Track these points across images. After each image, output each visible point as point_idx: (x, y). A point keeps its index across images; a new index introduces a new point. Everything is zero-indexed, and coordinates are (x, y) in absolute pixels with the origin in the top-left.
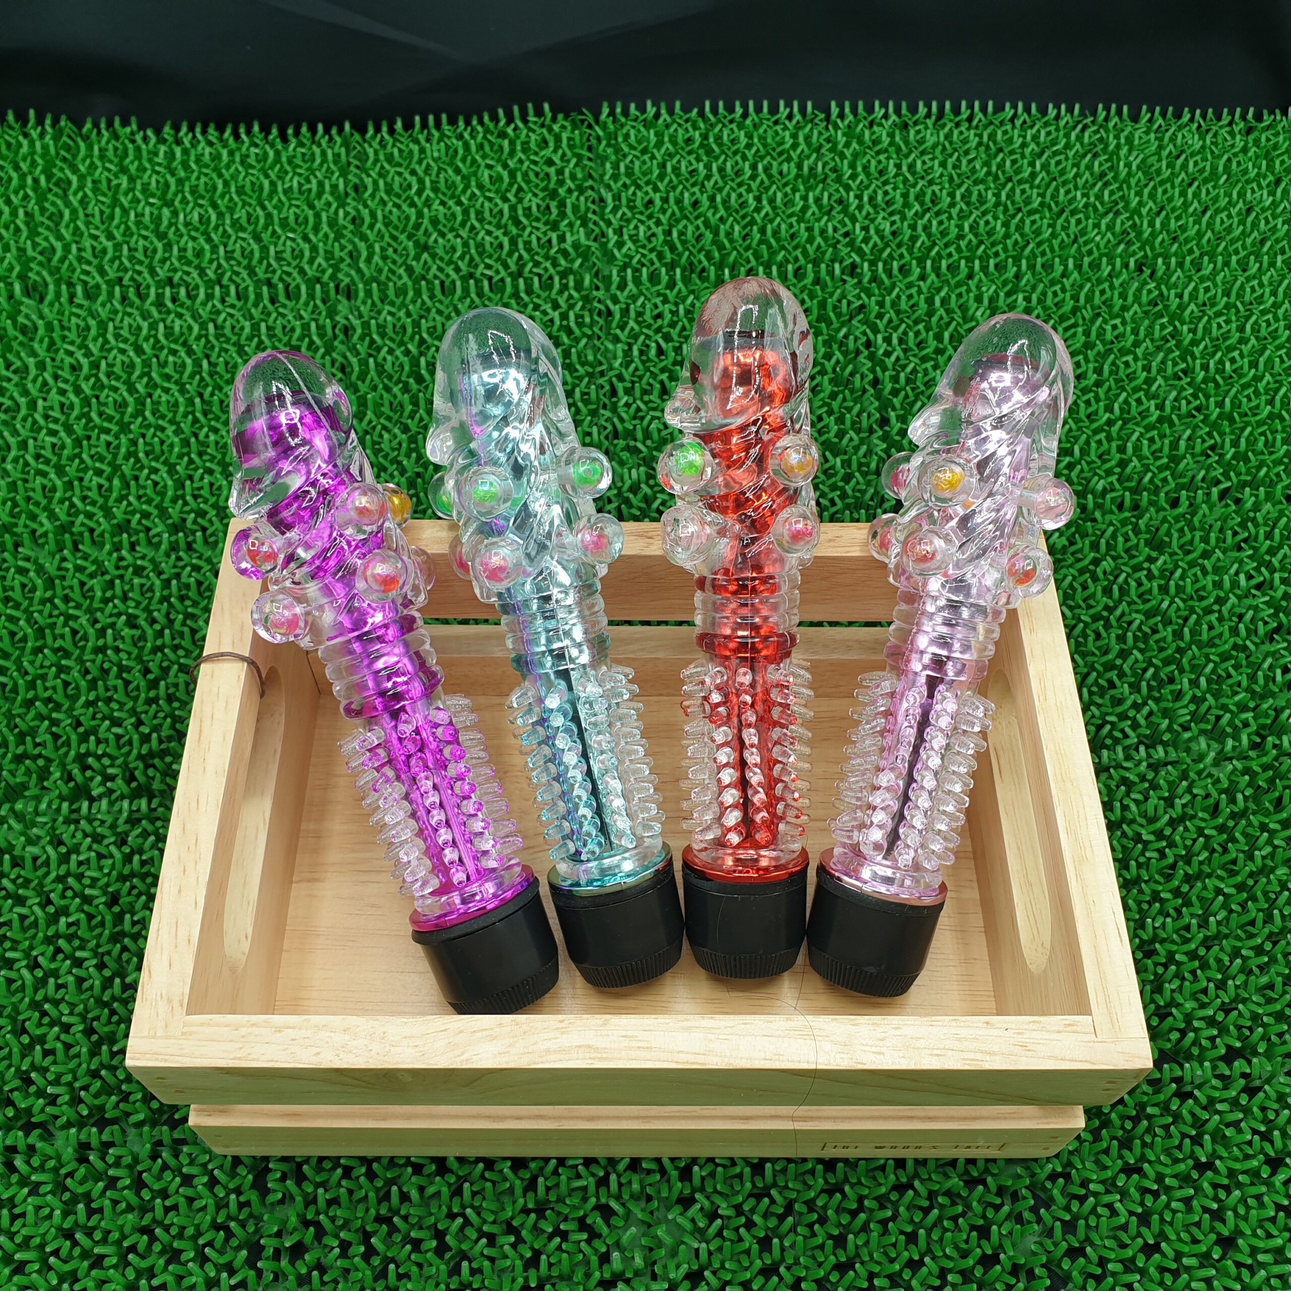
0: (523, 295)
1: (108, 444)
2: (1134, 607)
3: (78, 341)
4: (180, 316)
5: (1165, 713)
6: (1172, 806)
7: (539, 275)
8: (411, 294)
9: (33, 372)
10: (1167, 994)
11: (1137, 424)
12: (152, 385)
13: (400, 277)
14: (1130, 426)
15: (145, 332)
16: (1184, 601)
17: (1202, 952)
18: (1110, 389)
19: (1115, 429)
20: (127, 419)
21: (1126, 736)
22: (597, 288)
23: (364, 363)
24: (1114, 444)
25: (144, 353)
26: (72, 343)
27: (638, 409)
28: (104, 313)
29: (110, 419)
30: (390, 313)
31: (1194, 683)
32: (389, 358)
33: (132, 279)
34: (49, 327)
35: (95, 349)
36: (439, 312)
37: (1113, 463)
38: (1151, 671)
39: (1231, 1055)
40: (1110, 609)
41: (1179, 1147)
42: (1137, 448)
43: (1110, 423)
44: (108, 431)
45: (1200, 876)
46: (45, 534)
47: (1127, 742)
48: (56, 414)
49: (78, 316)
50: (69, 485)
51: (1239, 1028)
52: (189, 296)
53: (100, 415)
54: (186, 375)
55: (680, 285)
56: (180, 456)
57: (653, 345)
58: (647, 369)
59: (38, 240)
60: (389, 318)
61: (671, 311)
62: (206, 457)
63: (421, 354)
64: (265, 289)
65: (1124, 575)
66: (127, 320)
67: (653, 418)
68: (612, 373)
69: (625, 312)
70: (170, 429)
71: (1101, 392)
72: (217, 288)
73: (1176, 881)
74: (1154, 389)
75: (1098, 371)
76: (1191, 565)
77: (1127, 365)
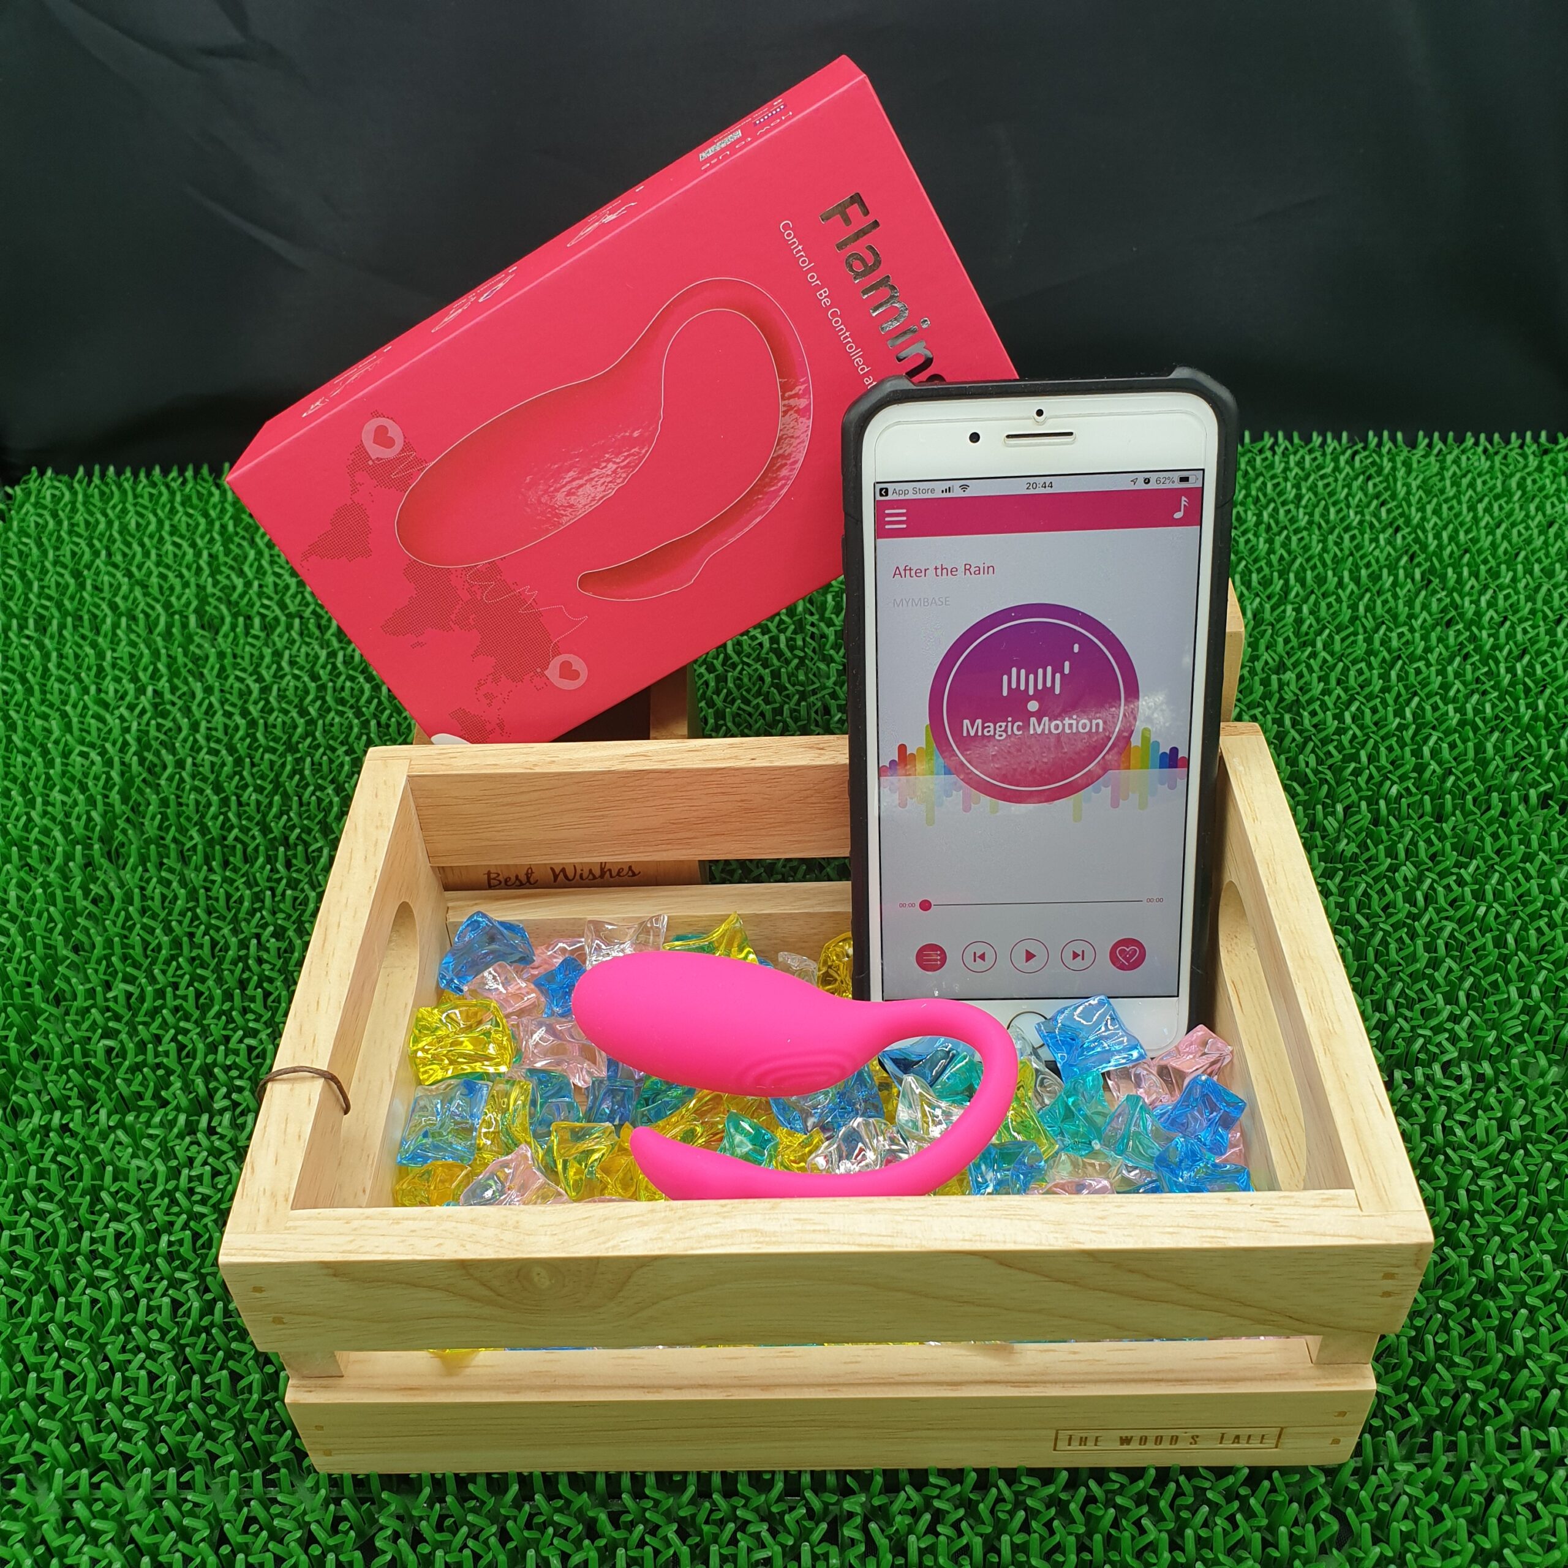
1: (272, 763)
2: (1443, 915)
3: (250, 669)
5: (1493, 1025)
6: (1509, 1128)
9: (199, 695)
10: (1519, 1344)
11: (1434, 729)
12: (325, 708)
14: (1425, 730)
15: (322, 659)
16: (1504, 906)
17: (1560, 1294)
19: (1408, 735)
21: (1443, 1051)
22: (811, 613)
24: (1407, 749)
25: (320, 679)
26: (244, 670)
28: (280, 645)
29: (276, 740)
34: (222, 656)
35: (267, 676)
37: (1408, 768)
38: (1470, 980)
40: (1414, 917)
42: (1434, 753)
43: (1401, 727)
45: (1550, 1207)
46: (194, 848)
47: (1446, 1058)
48: (219, 734)
49: (253, 646)
50: (225, 802)
53: (267, 735)
54: (364, 699)
59: (219, 577)
65: (1429, 881)
66: (304, 649)
68: (824, 692)
70: (341, 748)
71: (1389, 698)
73: (1519, 1213)
74: (1452, 693)
75: (1385, 677)
76: (1510, 869)
77: (1418, 671)
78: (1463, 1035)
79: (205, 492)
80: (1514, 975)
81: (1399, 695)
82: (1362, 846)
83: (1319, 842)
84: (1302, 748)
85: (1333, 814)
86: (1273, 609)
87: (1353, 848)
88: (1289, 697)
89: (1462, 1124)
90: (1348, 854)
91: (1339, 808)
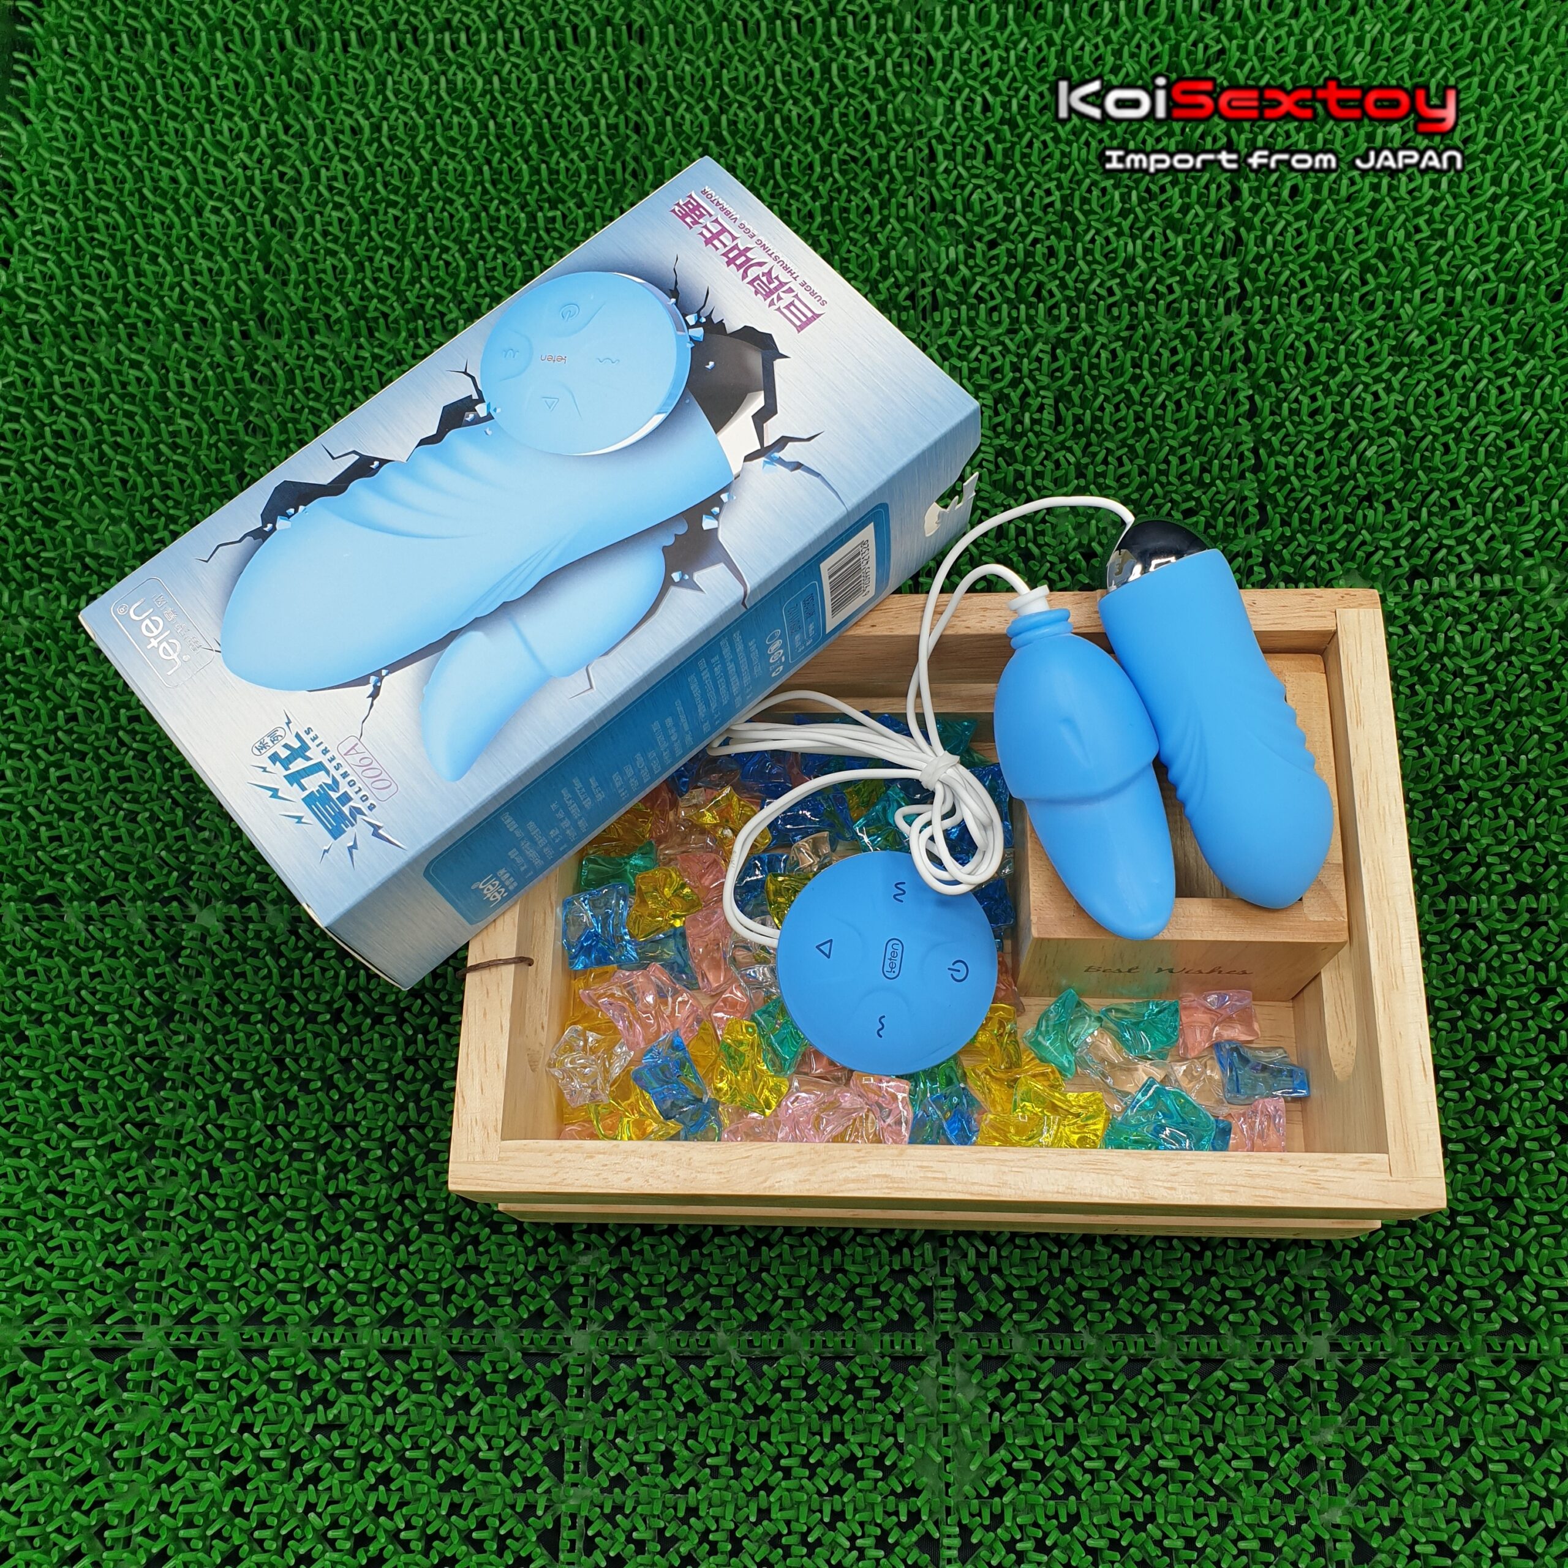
0: (835, 38)
1: (396, 219)
2: (1491, 418)
3: (357, 99)
4: (461, 67)
5: (1509, 539)
6: (1500, 640)
7: (852, 13)
8: (711, 38)
9: (313, 136)
10: (1465, 830)
11: (1527, 200)
12: (437, 150)
13: (699, 18)
14: (1517, 202)
15: (426, 87)
16: (1548, 412)
17: (1507, 789)
18: (1501, 155)
19: (1499, 207)
20: (413, 191)
21: (1462, 561)
22: (918, 31)
23: (660, 123)
24: (1495, 226)
25: (426, 113)
26: (351, 102)
27: (960, 176)
28: (381, 67)
29: (396, 190)
30: (688, 62)
31: (1546, 506)
32: (688, 116)
33: (408, 22)
34: (326, 84)
35: (374, 108)
36: (742, 60)
37: (1491, 248)
38: (1500, 490)
39: (1522, 889)
40: (1464, 420)
41: (1454, 973)
42: (1522, 230)
43: (1495, 198)
44: (394, 204)
45: (1519, 712)
46: (339, 321)
47: (1462, 568)
48: (339, 185)
49: (354, 69)
50: (360, 267)
51: (1533, 865)
52: (469, 42)
53: (386, 185)
54: (472, 138)
55: (1012, 26)
56: (471, 233)
57: (979, 99)
58: (971, 129)
60: (687, 68)
61: (1001, 59)
62: (498, 234)
63: (722, 111)
64: (551, 32)
65: (1485, 382)
66: (407, 74)
67: (977, 187)
68: (931, 134)
69: (948, 60)
70: (460, 202)
71: (1490, 160)
72: (500, 33)
77: (1526, 125)
80: (1540, 488)
82: (1432, 341)
84: (1393, 221)
87: (1423, 340)
89: (1463, 634)
90: (1417, 346)
91: (1417, 293)
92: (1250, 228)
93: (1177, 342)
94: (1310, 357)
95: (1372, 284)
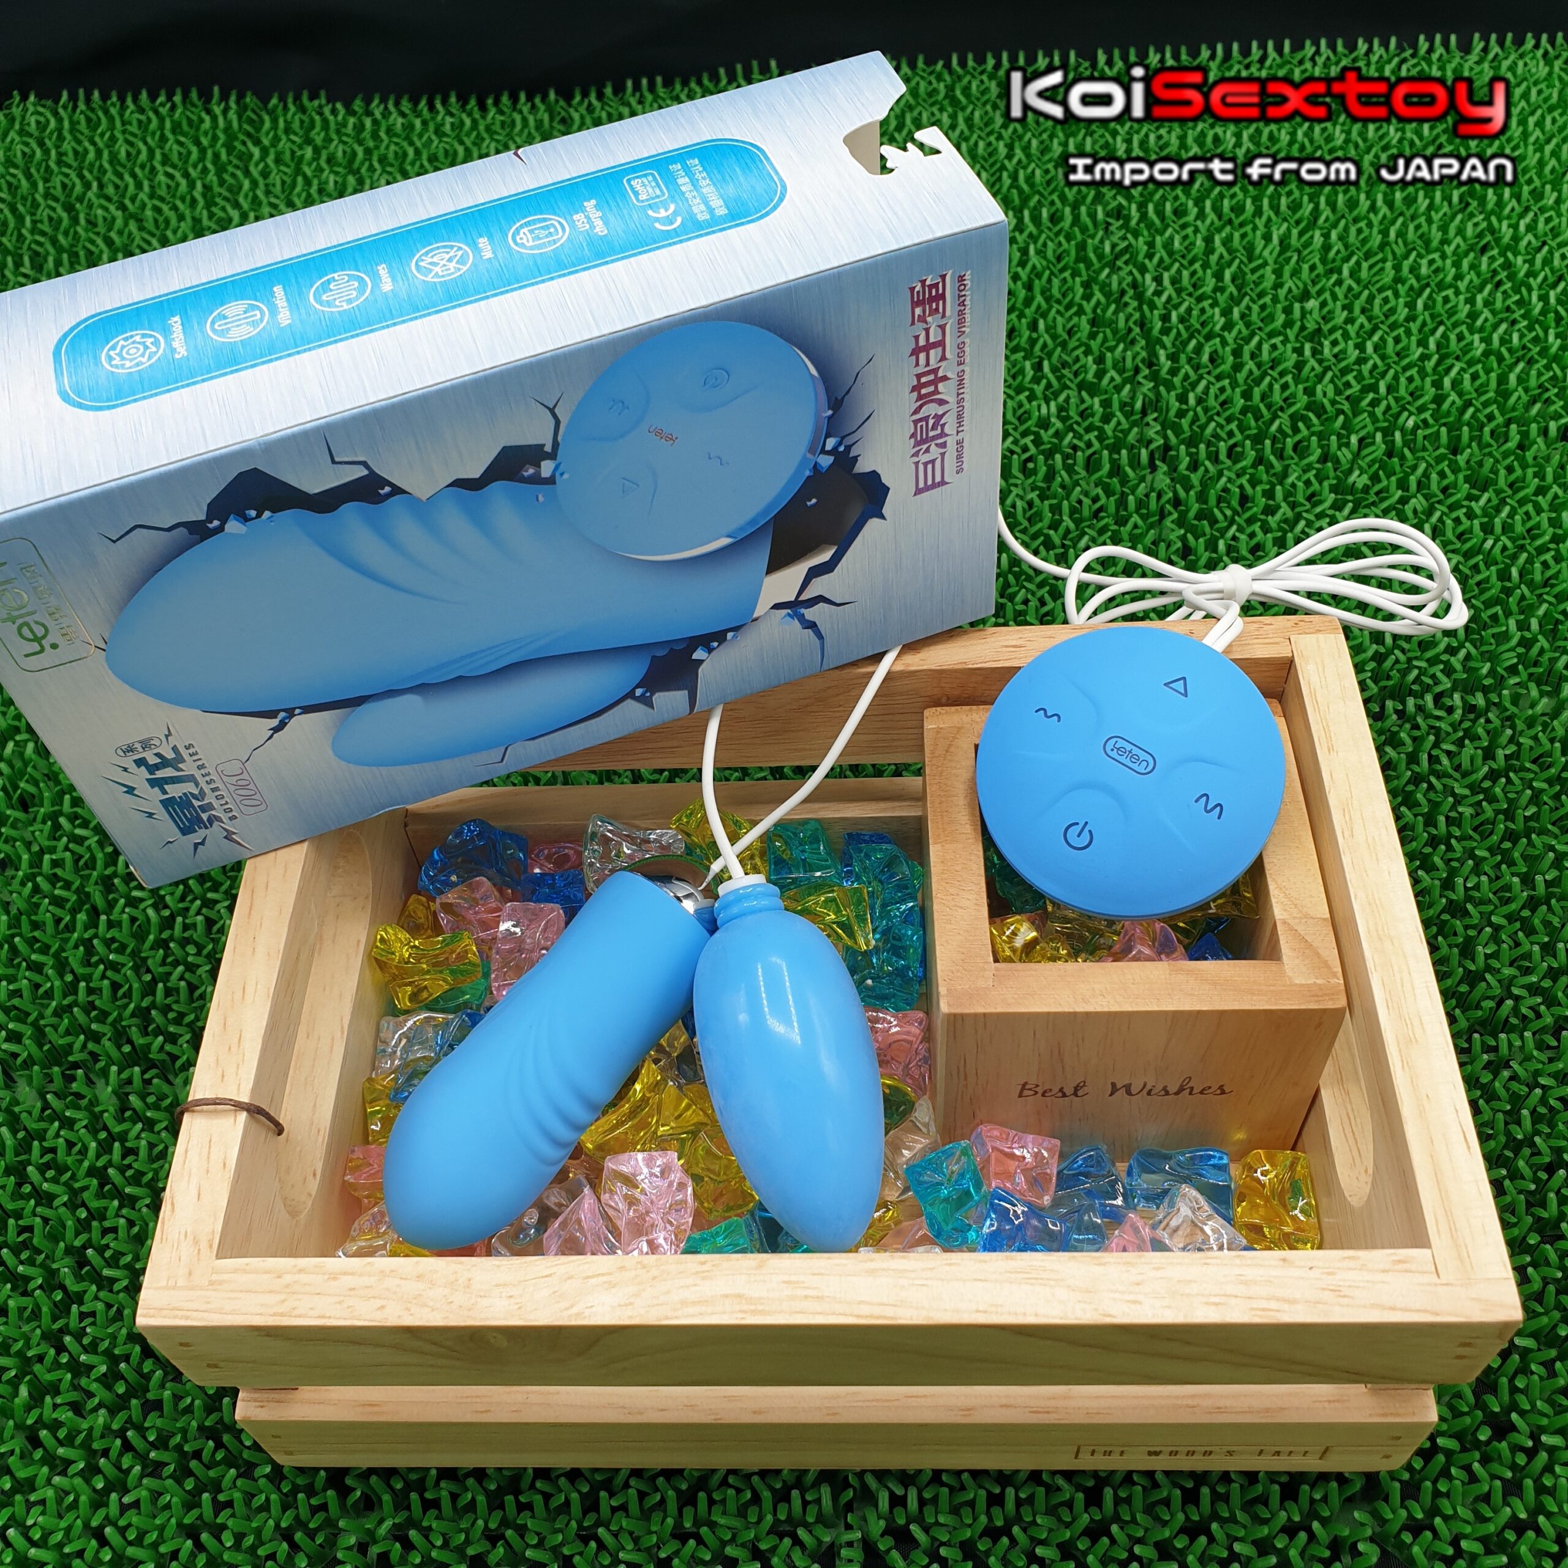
2: (1449, 548)
5: (1487, 657)
6: (1494, 757)
10: (1480, 959)
11: (1457, 359)
14: (1448, 361)
16: (1512, 540)
17: (1525, 913)
19: (1430, 365)
21: (1437, 682)
24: (1428, 380)
37: (1427, 399)
42: (1455, 384)
43: (1424, 357)
45: (1525, 832)
47: (1438, 689)
59: (214, 209)
65: (1437, 514)
71: (1414, 327)
73: (1495, 838)
74: (1479, 323)
75: (1411, 305)
76: (1522, 502)
77: (1446, 300)
78: (1458, 667)
79: (194, 118)
80: (1514, 608)
81: (1424, 324)
82: (1375, 478)
83: (1332, 474)
84: (1320, 378)
85: (1348, 445)
86: (1301, 234)
87: (1365, 480)
88: (1311, 326)
89: (1449, 753)
90: (1359, 485)
91: (1354, 439)
92: (1170, 387)
93: (1099, 490)
94: (1244, 499)
95: (1305, 432)
